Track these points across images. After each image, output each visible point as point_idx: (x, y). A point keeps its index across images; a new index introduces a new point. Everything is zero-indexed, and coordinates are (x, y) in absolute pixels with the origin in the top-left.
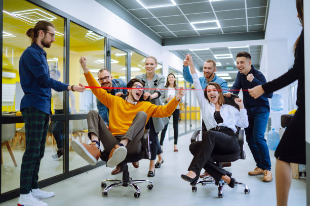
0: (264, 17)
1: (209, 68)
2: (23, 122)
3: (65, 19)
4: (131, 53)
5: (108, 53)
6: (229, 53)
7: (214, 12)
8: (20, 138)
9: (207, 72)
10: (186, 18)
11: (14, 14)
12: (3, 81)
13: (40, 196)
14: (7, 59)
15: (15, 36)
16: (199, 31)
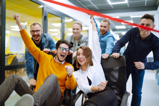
1: (105, 27)
9: (103, 30)
16: (112, 5)
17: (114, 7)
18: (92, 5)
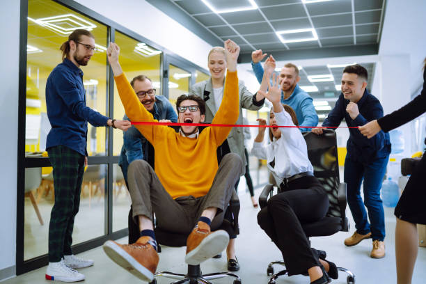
0: (378, 25)
1: (289, 77)
2: (50, 166)
3: (109, 27)
4: (196, 74)
5: (166, 73)
6: (329, 73)
7: (309, 17)
8: (47, 187)
9: (286, 82)
10: (271, 26)
11: (41, 22)
12: (27, 111)
13: (74, 265)
14: (32, 82)
15: (41, 51)
16: (287, 44)
17: (290, 48)
18: (236, 36)
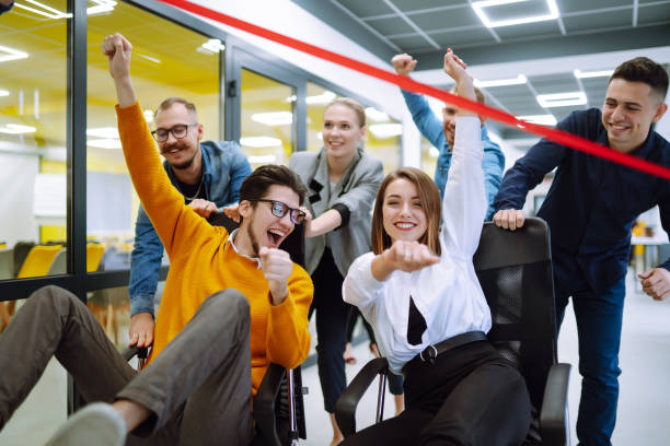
5: (232, 87)
6: (576, 89)
16: (497, 30)
17: (502, 38)
18: (414, 34)
